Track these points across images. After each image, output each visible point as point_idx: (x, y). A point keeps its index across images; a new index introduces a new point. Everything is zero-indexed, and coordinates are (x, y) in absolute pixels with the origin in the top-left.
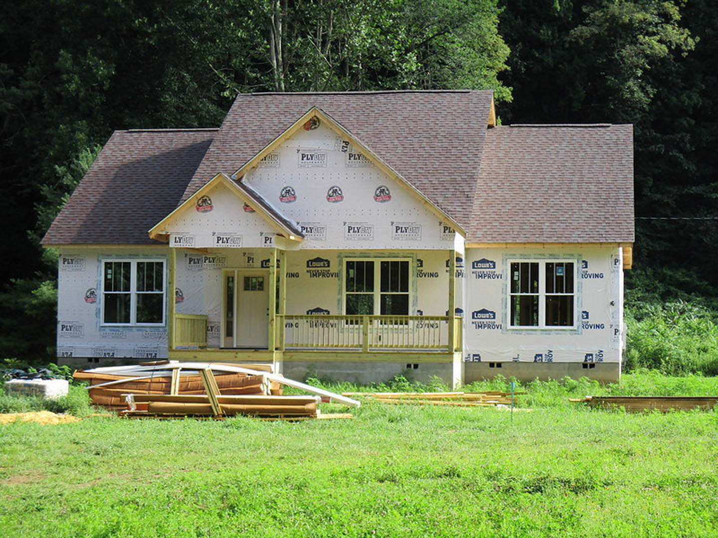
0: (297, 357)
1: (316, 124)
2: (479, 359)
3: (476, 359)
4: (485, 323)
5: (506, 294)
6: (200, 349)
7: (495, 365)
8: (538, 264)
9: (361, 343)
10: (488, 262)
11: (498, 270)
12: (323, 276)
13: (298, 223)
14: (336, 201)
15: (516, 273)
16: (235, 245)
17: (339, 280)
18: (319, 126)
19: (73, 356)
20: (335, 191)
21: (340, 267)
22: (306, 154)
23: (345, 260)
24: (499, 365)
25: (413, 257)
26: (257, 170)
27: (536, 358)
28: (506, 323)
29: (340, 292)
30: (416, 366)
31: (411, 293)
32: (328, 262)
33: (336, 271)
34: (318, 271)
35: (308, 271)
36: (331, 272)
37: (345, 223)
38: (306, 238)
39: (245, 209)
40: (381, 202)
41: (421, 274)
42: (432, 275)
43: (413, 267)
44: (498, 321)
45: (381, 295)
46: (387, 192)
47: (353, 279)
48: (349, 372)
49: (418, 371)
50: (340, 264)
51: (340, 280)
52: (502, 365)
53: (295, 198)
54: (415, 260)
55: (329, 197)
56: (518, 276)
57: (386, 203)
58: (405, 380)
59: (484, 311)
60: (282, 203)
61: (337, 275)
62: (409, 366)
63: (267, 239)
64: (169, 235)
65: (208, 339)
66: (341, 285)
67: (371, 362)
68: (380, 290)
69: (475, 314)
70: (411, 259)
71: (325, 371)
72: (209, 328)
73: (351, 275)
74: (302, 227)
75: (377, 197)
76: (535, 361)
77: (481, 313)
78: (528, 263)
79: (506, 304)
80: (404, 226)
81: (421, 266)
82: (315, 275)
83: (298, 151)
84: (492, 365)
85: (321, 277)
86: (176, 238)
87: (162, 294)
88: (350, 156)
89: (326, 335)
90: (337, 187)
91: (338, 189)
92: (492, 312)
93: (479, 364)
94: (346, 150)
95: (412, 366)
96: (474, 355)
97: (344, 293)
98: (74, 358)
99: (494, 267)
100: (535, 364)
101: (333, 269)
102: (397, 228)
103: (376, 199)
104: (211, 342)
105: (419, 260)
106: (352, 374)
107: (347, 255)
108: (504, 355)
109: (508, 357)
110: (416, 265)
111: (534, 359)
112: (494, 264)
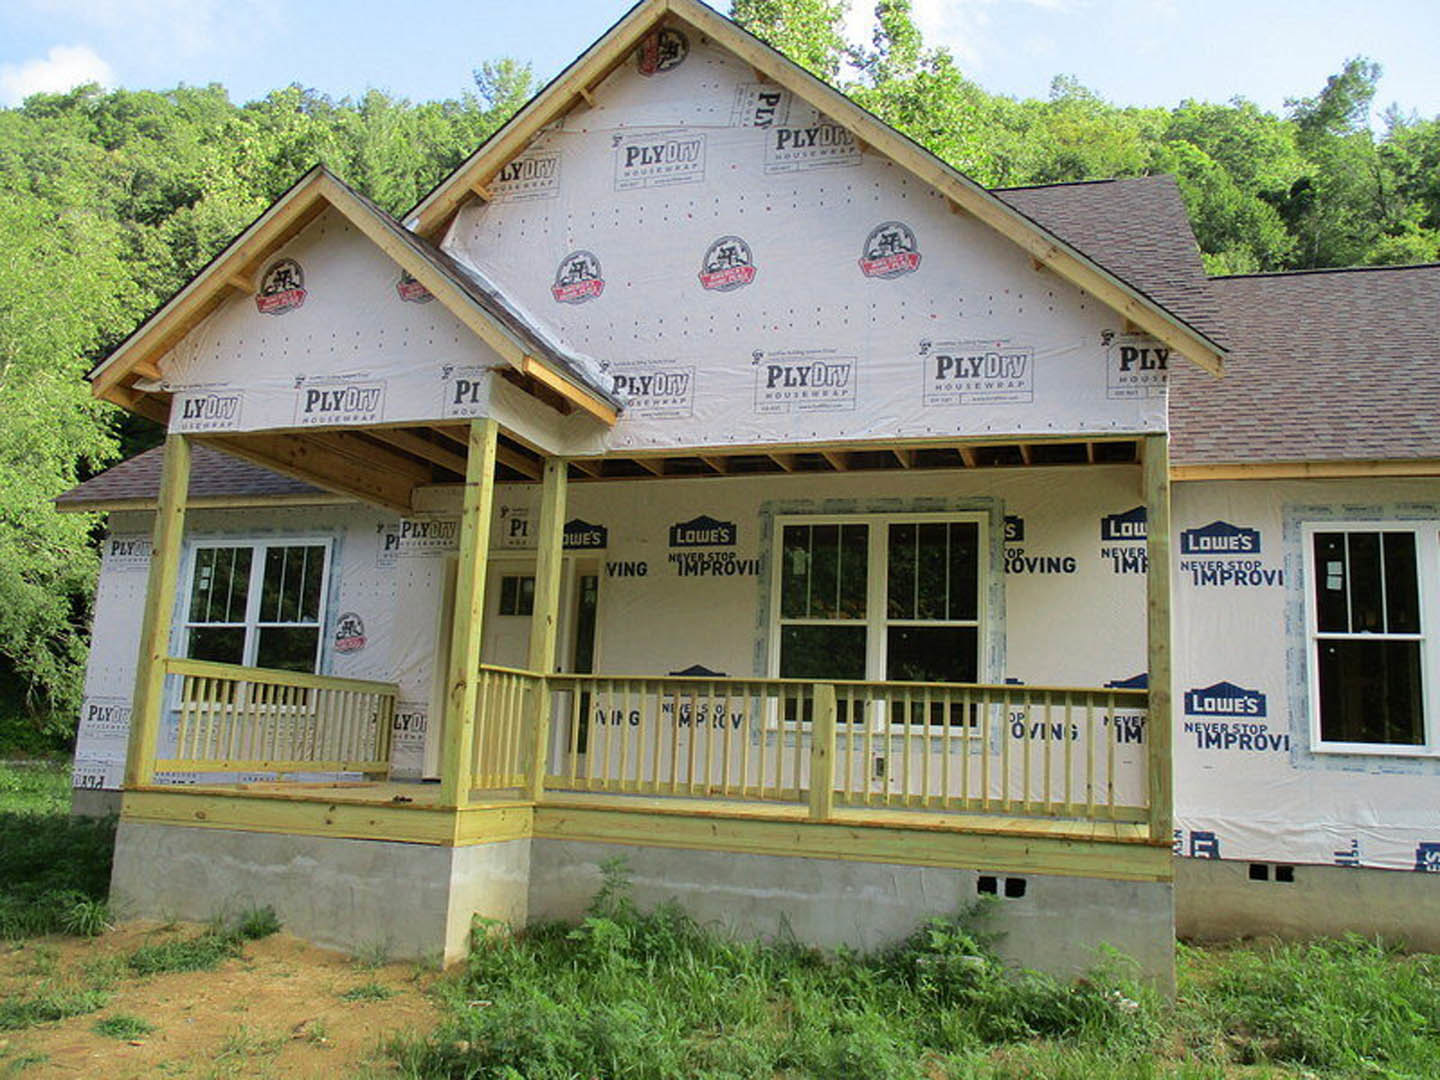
0: (575, 824)
1: (675, 54)
2: (1214, 849)
3: (1202, 848)
4: (1230, 730)
5: (1302, 635)
6: (368, 782)
7: (1272, 874)
8: (1412, 535)
9: (805, 786)
10: (1234, 531)
11: (1269, 557)
12: (716, 570)
13: (605, 366)
14: (729, 286)
15: (1334, 567)
16: (361, 415)
17: (761, 582)
18: (683, 58)
19: (104, 787)
20: (728, 254)
21: (767, 541)
22: (640, 146)
23: (781, 522)
24: (1285, 873)
25: (990, 510)
26: (491, 208)
27: (1421, 855)
28: (1306, 731)
29: (763, 621)
30: (1016, 888)
31: (986, 624)
32: (732, 529)
33: (754, 557)
34: (701, 555)
35: (672, 558)
36: (740, 557)
37: (758, 357)
38: (627, 412)
39: (403, 292)
40: (887, 276)
41: (1016, 563)
42: (1054, 565)
43: (992, 540)
44: (1275, 722)
45: (891, 629)
46: (907, 243)
47: (803, 579)
48: (757, 893)
49: (1024, 906)
50: (766, 532)
51: (765, 582)
52: (1296, 874)
53: (599, 284)
54: (998, 520)
55: (708, 276)
56: (1343, 576)
57: (902, 279)
58: (974, 947)
59: (1224, 691)
60: (559, 305)
61: (757, 568)
62: (987, 884)
63: (463, 388)
64: (171, 394)
65: (391, 753)
66: (766, 599)
67: (839, 858)
68: (885, 615)
69: (1194, 700)
70: (986, 514)
71: (669, 885)
72: (401, 720)
73: (798, 569)
74: (616, 378)
75: (869, 261)
76: (1420, 868)
77: (1215, 697)
78: (1376, 535)
79: (1304, 666)
80: (966, 356)
81: (1019, 537)
82: (690, 567)
83: (617, 139)
84: (1258, 871)
85: (708, 573)
86: (188, 402)
87: (317, 629)
88: (782, 137)
89: (682, 752)
90: (735, 239)
91: (738, 246)
92: (1253, 694)
93: (1216, 864)
94: (770, 122)
95: (1001, 886)
96: (1195, 836)
97: (776, 622)
98: (107, 790)
99: (1256, 549)
100: (1419, 877)
101: (746, 548)
102: (944, 365)
103: (866, 268)
104: (401, 762)
105: (1009, 520)
106: (769, 900)
107: (785, 507)
108: (1307, 840)
109: (1320, 848)
110: (1000, 534)
111: (1415, 862)
112: (1255, 537)
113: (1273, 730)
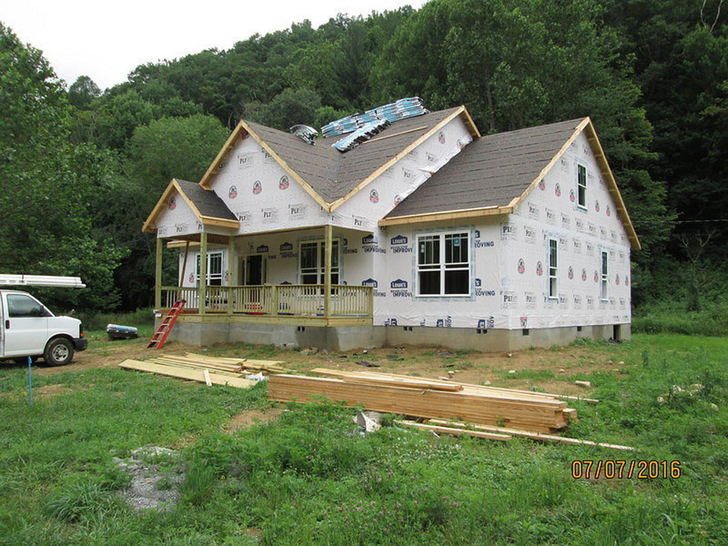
2: (396, 323)
3: (394, 323)
4: (400, 292)
7: (408, 329)
8: (439, 236)
10: (402, 238)
11: (409, 245)
13: (238, 214)
14: (258, 193)
15: (423, 246)
16: (185, 233)
20: (257, 185)
21: (298, 248)
22: (242, 158)
23: (301, 243)
24: (411, 328)
27: (438, 323)
28: (416, 292)
29: (298, 268)
31: (340, 267)
32: (292, 245)
33: (296, 253)
34: (286, 253)
35: (281, 254)
36: (293, 253)
37: (262, 210)
40: (283, 189)
42: (353, 251)
43: (341, 245)
44: (409, 290)
46: (287, 181)
49: (305, 333)
50: (298, 246)
51: (298, 259)
52: (413, 329)
53: (236, 194)
54: (342, 240)
55: (254, 191)
56: (424, 249)
57: (286, 190)
59: (399, 281)
61: (296, 255)
62: (299, 328)
63: (200, 226)
64: (157, 229)
66: (298, 263)
69: (393, 284)
70: (340, 238)
73: (304, 255)
74: (240, 217)
76: (437, 326)
77: (397, 283)
80: (296, 208)
81: (346, 244)
82: (285, 256)
84: (405, 328)
85: (288, 257)
86: (160, 231)
88: (266, 155)
90: (258, 181)
91: (259, 183)
92: (405, 282)
93: (396, 327)
94: (264, 151)
95: (301, 329)
96: (392, 320)
99: (407, 242)
100: (438, 328)
101: (294, 250)
102: (292, 210)
103: (280, 187)
105: (345, 240)
108: (414, 320)
109: (416, 321)
110: (342, 243)
111: (436, 324)
112: (406, 239)
113: (408, 292)
